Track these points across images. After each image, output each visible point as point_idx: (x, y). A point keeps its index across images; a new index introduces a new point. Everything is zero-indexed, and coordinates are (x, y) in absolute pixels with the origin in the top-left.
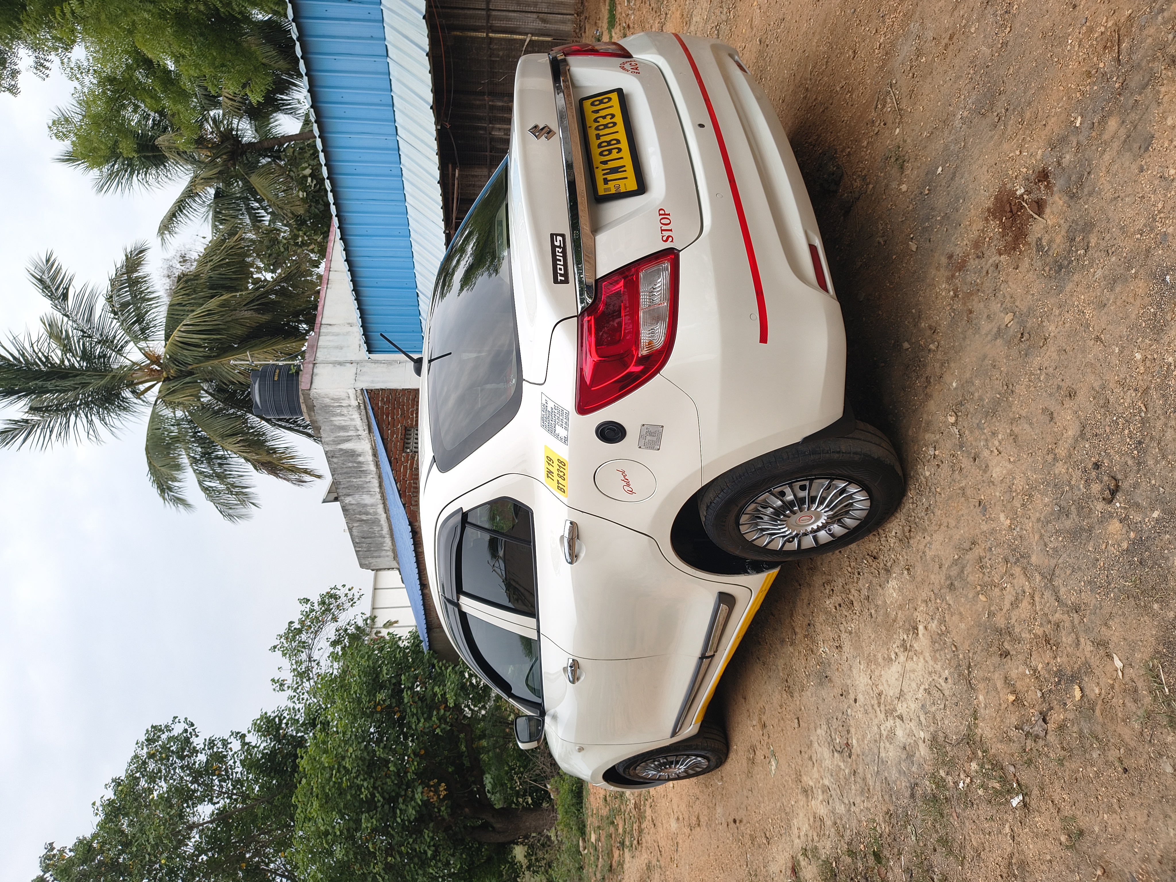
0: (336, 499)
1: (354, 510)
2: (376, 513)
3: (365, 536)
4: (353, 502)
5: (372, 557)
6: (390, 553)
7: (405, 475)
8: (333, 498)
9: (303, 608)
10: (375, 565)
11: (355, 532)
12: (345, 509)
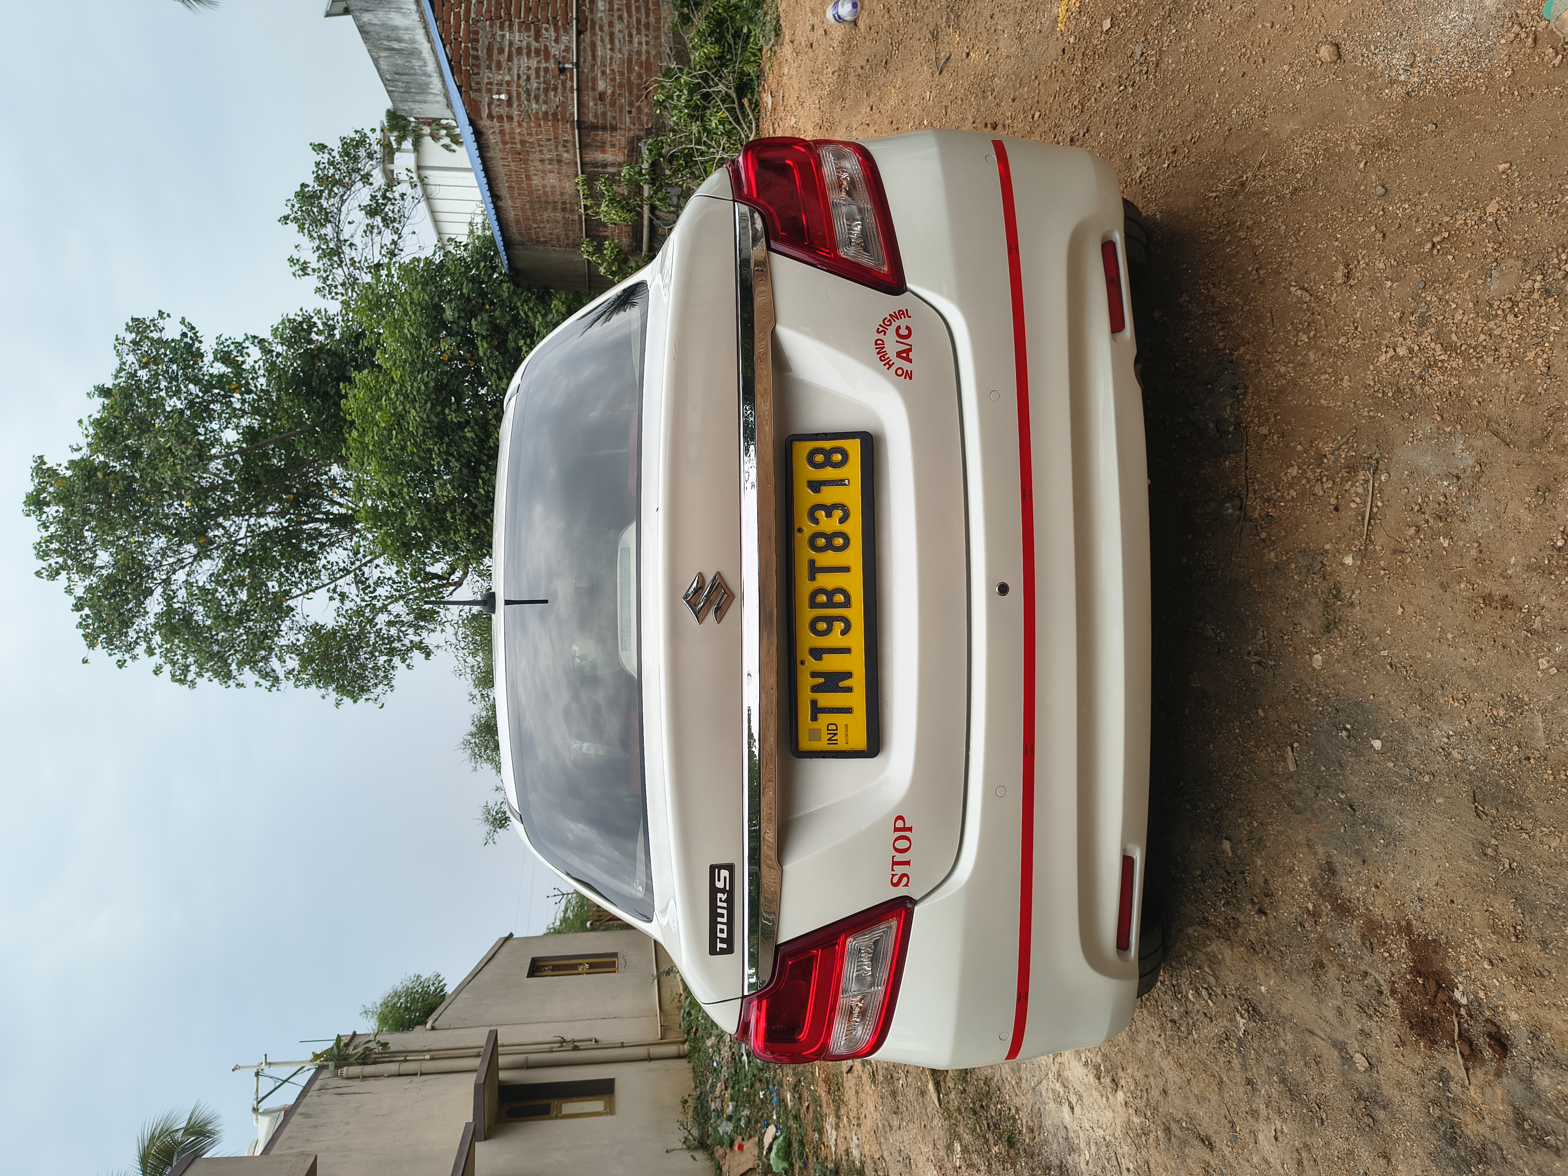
0: (347, 11)
1: (378, 34)
2: (413, 41)
3: (400, 71)
4: (375, 21)
5: (415, 101)
6: (441, 99)
7: (457, 32)
8: (341, 10)
9: (318, 158)
10: (418, 113)
11: (383, 64)
12: (363, 31)
